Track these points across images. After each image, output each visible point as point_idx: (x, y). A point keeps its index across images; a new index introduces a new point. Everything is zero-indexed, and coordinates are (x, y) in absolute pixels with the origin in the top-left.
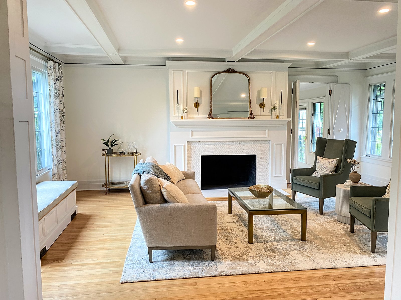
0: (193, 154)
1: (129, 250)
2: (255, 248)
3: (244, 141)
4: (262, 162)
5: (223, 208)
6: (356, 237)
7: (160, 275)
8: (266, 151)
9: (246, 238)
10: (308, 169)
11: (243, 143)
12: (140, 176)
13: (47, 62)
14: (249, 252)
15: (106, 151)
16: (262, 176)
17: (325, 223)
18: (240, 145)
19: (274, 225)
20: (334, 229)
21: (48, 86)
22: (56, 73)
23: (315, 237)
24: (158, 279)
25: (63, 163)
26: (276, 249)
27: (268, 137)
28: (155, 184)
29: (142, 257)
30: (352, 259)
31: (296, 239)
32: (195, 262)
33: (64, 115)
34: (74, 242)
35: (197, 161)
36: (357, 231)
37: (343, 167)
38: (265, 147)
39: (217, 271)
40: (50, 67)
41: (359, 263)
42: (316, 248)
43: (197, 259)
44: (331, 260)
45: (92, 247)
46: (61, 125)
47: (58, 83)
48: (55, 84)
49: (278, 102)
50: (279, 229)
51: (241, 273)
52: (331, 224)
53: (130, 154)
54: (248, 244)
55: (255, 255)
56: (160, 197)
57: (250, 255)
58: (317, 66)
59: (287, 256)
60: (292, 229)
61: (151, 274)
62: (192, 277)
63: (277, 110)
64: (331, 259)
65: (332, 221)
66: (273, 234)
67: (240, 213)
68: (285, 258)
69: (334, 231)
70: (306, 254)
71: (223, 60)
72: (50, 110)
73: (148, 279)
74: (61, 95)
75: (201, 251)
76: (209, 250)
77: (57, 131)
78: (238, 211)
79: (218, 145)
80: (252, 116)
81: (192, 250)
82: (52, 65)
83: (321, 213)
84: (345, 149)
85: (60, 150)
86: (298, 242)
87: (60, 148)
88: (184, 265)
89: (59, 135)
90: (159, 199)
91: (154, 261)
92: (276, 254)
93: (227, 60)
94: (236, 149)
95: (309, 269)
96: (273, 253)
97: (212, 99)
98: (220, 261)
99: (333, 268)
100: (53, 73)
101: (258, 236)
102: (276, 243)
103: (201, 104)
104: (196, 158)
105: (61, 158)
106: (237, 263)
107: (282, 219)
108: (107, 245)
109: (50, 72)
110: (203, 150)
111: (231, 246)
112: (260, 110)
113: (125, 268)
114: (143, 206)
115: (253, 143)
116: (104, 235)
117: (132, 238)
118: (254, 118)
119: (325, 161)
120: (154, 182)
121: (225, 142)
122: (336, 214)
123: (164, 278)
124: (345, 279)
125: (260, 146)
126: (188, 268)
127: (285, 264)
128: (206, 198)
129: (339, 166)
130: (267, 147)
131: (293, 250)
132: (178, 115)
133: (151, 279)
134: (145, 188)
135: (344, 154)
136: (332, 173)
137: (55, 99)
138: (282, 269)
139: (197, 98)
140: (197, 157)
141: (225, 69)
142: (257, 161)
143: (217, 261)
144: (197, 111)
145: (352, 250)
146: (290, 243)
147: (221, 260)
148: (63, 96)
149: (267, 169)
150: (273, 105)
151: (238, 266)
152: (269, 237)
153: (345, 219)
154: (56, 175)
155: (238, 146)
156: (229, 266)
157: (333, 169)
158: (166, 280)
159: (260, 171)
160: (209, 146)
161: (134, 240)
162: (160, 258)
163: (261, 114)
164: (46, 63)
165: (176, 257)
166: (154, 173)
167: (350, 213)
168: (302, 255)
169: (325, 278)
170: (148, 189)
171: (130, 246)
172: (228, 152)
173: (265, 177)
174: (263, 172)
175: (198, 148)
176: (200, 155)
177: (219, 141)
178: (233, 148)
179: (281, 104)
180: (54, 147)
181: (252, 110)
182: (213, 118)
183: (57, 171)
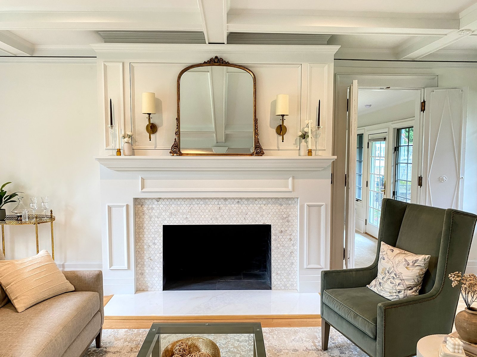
0: (147, 222)
3: (248, 199)
4: (283, 240)
8: (290, 218)
11: (246, 202)
16: (283, 267)
18: (240, 205)
27: (294, 191)
35: (156, 236)
37: (441, 280)
38: (288, 210)
49: (312, 122)
63: (310, 140)
79: (196, 206)
80: (259, 151)
84: (446, 235)
93: (208, 42)
94: (231, 213)
97: (179, 116)
103: (160, 126)
104: (153, 230)
110: (168, 214)
115: (264, 202)
118: (264, 154)
119: (398, 259)
121: (211, 200)
125: (279, 207)
130: (292, 210)
132: (112, 147)
135: (445, 248)
139: (149, 114)
140: (154, 227)
141: (206, 58)
142: (273, 237)
144: (150, 140)
149: (292, 253)
150: (303, 130)
155: (235, 208)
157: (416, 280)
159: (279, 256)
160: (179, 208)
163: (278, 147)
172: (217, 219)
173: (288, 269)
174: (284, 258)
175: (158, 211)
176: (160, 224)
177: (198, 199)
178: (226, 211)
179: (319, 128)
181: (259, 139)
182: (181, 154)
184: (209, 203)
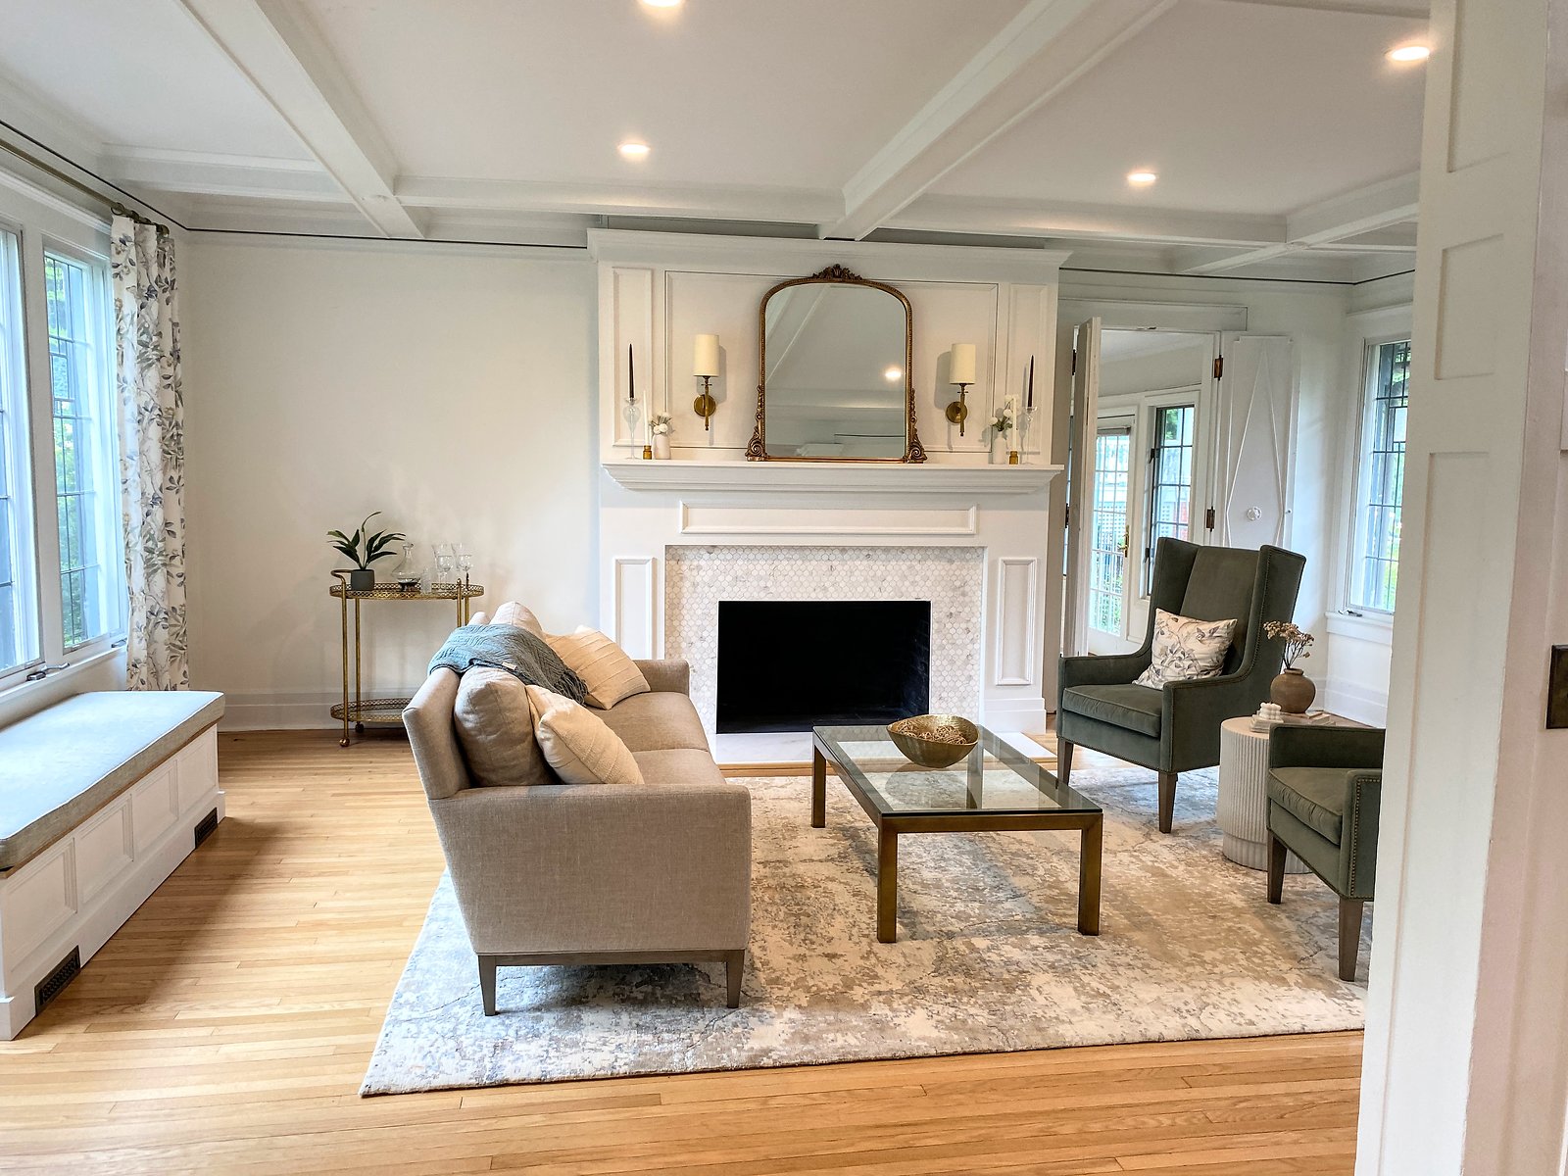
0: (687, 595)
1: (408, 965)
2: (901, 960)
3: (887, 549)
4: (952, 631)
5: (796, 804)
6: (1286, 922)
7: (519, 1064)
8: (967, 589)
9: (869, 922)
10: (1124, 661)
11: (883, 556)
12: (460, 675)
14: (876, 976)
15: (348, 577)
16: (951, 684)
17: (1177, 868)
18: (871, 563)
19: (983, 872)
20: (1208, 889)
21: (114, 315)
22: (146, 264)
23: (1136, 919)
24: (512, 1080)
25: (176, 623)
26: (982, 965)
27: (978, 533)
28: (510, 710)
29: (456, 994)
30: (1266, 1005)
31: (1059, 927)
32: (663, 1013)
33: (178, 435)
34: (192, 934)
35: (706, 623)
36: (1294, 897)
37: (1252, 653)
38: (964, 572)
39: (746, 1048)
40: (123, 242)
41: (1291, 1020)
42: (1131, 963)
43: (672, 1002)
44: (1184, 1008)
45: (264, 950)
46: (164, 473)
47: (153, 305)
48: (142, 308)
49: (1017, 399)
50: (998, 888)
51: (836, 1058)
52: (1200, 868)
53: (440, 590)
54: (878, 947)
55: (897, 986)
56: (528, 759)
57: (877, 987)
58: (1171, 265)
59: (1018, 992)
60: (1050, 887)
61: (487, 1060)
62: (643, 1070)
63: (1013, 433)
64: (1186, 1003)
65: (1204, 857)
66: (977, 904)
67: (857, 824)
68: (1013, 999)
69: (1208, 895)
70: (1094, 984)
71: (809, 232)
72: (121, 412)
73: (471, 1079)
74: (168, 355)
75: (692, 970)
76: (721, 967)
77: (150, 496)
78: (849, 817)
79: (785, 562)
80: (916, 452)
81: (655, 969)
82: (131, 234)
83: (1166, 827)
84: (1260, 586)
85: (159, 568)
86: (1067, 938)
87: (160, 563)
88: (617, 1024)
89: (158, 512)
90: (527, 768)
91: (503, 1008)
92: (978, 985)
93: (823, 234)
94: (853, 579)
95: (1098, 1042)
96: (969, 980)
97: (764, 380)
98: (763, 1011)
99: (1191, 1040)
100: (133, 264)
101: (916, 914)
102: (980, 943)
103: (722, 401)
105: (167, 603)
106: (823, 1017)
107: (1014, 848)
108: (328, 944)
109: (120, 259)
110: (729, 578)
111: (807, 952)
112: (949, 427)
113: (387, 1035)
114: (461, 793)
115: (919, 557)
116: (320, 905)
117: (427, 920)
118: (926, 458)
119: (1184, 631)
120: (506, 701)
121: (815, 552)
122: (1220, 834)
123: (534, 1077)
124: (1233, 1083)
125: (947, 566)
126: (632, 1038)
127: (1011, 1022)
128: (719, 766)
129: (1239, 651)
130: (972, 572)
131: (1045, 967)
132: (632, 441)
133: (485, 1079)
134: (468, 725)
135: (1258, 606)
136: (1211, 674)
137: (143, 370)
138: (995, 1041)
139: (707, 378)
140: (702, 606)
141: (817, 267)
142: (936, 627)
143: (748, 1009)
144: (707, 429)
145: (1269, 969)
146: (1035, 940)
147: (765, 1008)
148: (176, 354)
149: (970, 658)
150: (999, 413)
151: (828, 1031)
152: (957, 917)
153: (1251, 853)
154: (144, 669)
155: (861, 568)
156: (792, 1031)
157: (1215, 659)
158: (539, 1082)
159: (945, 663)
160: (751, 567)
161: (434, 926)
162: (528, 998)
163: (950, 447)
164: (107, 226)
165: (591, 996)
166: (513, 667)
167: (1269, 830)
168: (1075, 989)
169: (1157, 1076)
170: (482, 728)
171: (416, 948)
172: (825, 589)
173: (962, 689)
174: (955, 667)
175: (710, 573)
176: (714, 600)
177: (789, 548)
178: (843, 573)
179: (1029, 410)
180: (136, 558)
181: (916, 430)
182: (767, 459)
183: (145, 652)
184: (810, 557)
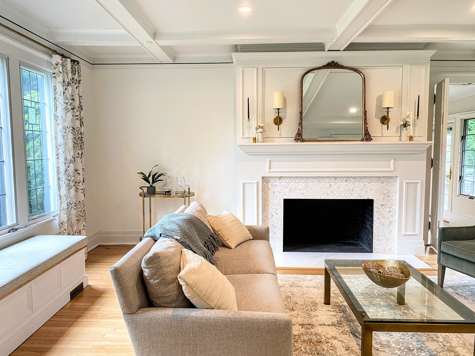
0: (271, 196)
3: (354, 178)
4: (383, 212)
8: (390, 194)
10: (470, 229)
11: (353, 181)
12: (154, 242)
13: (51, 57)
15: (145, 189)
16: (383, 234)
18: (348, 183)
21: (53, 92)
25: (80, 207)
27: (395, 171)
28: (166, 267)
33: (81, 137)
35: (278, 207)
38: (388, 187)
40: (57, 65)
46: (75, 151)
47: (70, 89)
48: (65, 90)
49: (412, 114)
53: (179, 194)
56: (175, 292)
63: (410, 128)
71: (321, 48)
72: (56, 129)
74: (77, 107)
77: (69, 160)
79: (311, 183)
80: (367, 137)
82: (60, 62)
85: (72, 187)
87: (73, 185)
89: (72, 166)
93: (327, 49)
94: (340, 190)
97: (302, 110)
100: (60, 72)
103: (285, 119)
104: (276, 203)
105: (76, 200)
109: (56, 71)
110: (288, 190)
112: (382, 126)
115: (368, 181)
118: (372, 139)
120: (165, 262)
121: (323, 179)
125: (381, 185)
130: (392, 187)
132: (249, 136)
137: (66, 113)
139: (278, 109)
140: (277, 201)
141: (325, 63)
142: (375, 210)
144: (278, 130)
148: (81, 108)
149: (391, 223)
150: (404, 120)
154: (66, 225)
155: (343, 185)
159: (380, 225)
160: (297, 185)
163: (382, 134)
164: (51, 59)
166: (179, 238)
172: (328, 194)
173: (388, 236)
174: (384, 227)
175: (280, 187)
176: (282, 198)
177: (313, 177)
178: (335, 188)
179: (418, 118)
180: (62, 183)
181: (367, 128)
182: (303, 141)
183: (66, 219)
184: (322, 181)
